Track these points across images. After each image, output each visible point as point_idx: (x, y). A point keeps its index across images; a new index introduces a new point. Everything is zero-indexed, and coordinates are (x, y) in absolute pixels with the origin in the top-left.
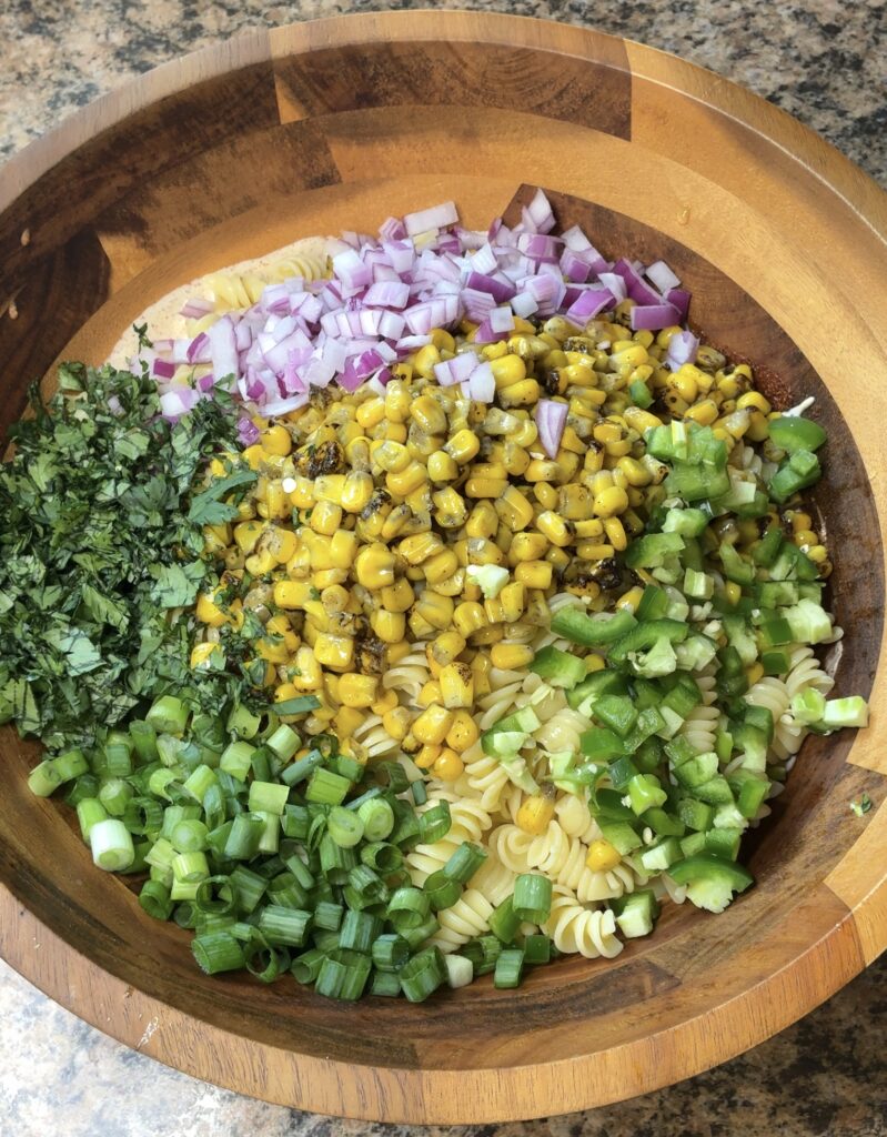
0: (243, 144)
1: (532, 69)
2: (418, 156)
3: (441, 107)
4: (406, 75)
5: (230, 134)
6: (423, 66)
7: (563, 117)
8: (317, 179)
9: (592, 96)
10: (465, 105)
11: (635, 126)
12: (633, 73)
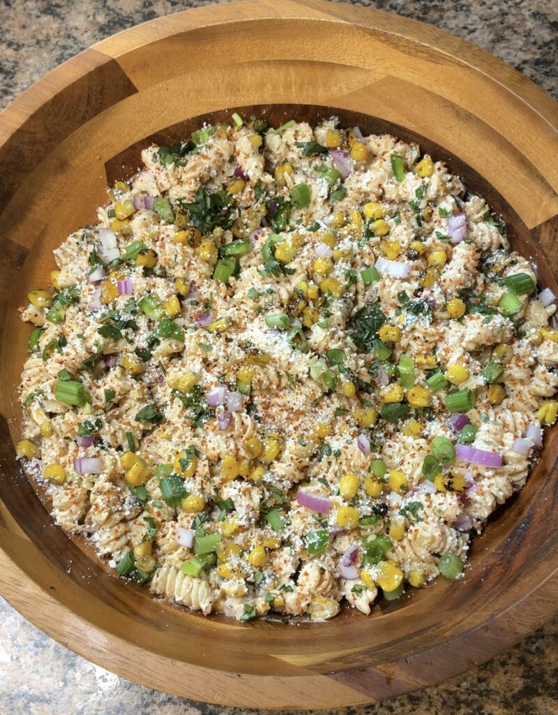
1: (66, 103)
2: (49, 201)
3: (40, 165)
4: (12, 166)
6: (16, 154)
8: (19, 261)
9: (103, 88)
10: (49, 153)
11: (135, 82)
12: (115, 58)
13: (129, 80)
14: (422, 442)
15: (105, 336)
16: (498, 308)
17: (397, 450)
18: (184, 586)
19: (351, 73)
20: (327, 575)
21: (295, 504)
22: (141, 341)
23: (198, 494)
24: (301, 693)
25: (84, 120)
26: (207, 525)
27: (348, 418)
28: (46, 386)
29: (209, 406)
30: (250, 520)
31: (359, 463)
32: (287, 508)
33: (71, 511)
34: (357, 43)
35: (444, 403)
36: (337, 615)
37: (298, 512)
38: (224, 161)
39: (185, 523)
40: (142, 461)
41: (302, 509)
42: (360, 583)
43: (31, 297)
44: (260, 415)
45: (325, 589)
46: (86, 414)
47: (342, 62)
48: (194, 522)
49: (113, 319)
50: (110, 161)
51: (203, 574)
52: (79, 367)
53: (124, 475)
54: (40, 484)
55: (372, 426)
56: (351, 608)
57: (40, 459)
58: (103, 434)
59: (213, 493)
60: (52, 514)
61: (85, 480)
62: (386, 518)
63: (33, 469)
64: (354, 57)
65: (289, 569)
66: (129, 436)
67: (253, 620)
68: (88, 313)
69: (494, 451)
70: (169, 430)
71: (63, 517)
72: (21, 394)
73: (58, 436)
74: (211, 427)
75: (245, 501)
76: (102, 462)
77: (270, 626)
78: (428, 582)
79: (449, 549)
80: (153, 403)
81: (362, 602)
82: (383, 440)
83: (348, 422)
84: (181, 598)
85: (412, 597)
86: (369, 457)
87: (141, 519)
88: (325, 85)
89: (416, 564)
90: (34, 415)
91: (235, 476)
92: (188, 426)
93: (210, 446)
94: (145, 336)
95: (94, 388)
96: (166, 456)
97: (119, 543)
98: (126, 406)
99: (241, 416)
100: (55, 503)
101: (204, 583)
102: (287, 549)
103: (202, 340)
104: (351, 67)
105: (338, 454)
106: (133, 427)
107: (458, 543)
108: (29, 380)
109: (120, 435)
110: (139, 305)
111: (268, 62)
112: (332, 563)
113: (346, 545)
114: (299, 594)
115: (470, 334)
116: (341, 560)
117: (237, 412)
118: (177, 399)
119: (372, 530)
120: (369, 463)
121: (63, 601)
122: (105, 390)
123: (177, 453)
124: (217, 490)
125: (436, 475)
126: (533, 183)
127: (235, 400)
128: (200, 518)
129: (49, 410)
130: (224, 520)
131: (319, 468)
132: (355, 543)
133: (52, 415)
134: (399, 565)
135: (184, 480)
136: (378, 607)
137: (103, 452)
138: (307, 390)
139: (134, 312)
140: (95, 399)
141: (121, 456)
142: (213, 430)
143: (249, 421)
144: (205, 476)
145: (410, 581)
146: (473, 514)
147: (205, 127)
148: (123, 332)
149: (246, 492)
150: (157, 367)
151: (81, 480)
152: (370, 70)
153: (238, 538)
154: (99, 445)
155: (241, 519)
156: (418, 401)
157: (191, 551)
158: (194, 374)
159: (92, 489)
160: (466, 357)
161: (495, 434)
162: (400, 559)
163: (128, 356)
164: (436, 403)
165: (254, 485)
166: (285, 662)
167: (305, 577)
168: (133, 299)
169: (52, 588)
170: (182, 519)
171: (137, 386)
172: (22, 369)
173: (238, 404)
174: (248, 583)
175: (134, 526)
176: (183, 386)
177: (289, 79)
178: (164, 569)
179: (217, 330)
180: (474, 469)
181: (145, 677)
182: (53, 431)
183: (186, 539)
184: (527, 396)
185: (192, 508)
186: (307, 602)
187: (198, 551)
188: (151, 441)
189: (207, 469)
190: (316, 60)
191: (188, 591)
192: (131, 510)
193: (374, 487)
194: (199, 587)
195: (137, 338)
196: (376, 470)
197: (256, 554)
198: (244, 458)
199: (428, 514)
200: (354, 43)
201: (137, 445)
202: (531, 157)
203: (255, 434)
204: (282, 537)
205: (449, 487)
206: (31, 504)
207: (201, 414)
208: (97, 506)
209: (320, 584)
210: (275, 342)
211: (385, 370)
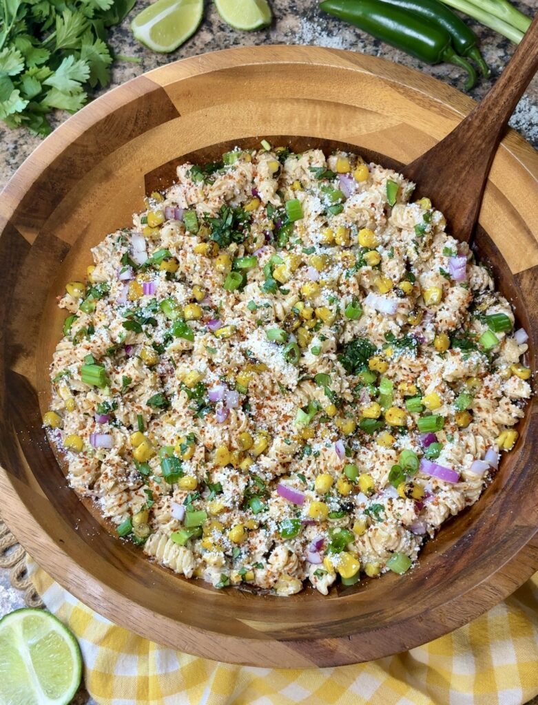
0: (25, 270)
1: (117, 123)
2: (93, 205)
3: (89, 173)
4: (64, 174)
5: (17, 271)
6: (69, 163)
7: (143, 131)
8: (61, 255)
9: (150, 111)
10: (97, 164)
11: (178, 108)
12: (163, 86)
13: (173, 106)
14: (393, 452)
15: (128, 329)
16: (478, 344)
17: (370, 457)
18: (171, 552)
19: (370, 117)
20: (294, 558)
21: (274, 493)
22: (159, 337)
23: (193, 475)
24: (258, 653)
25: (131, 137)
26: (197, 503)
27: (330, 424)
28: (73, 369)
29: (210, 401)
30: (234, 503)
31: (334, 465)
32: (268, 496)
33: (84, 477)
34: (378, 92)
35: (417, 423)
36: (300, 593)
37: (276, 502)
38: (247, 181)
39: (178, 499)
40: (148, 441)
41: (280, 499)
42: (322, 567)
43: (68, 288)
44: (253, 413)
45: (292, 568)
46: (105, 396)
47: (363, 107)
48: (186, 499)
49: (136, 315)
50: (149, 173)
51: (189, 544)
52: (103, 354)
53: (131, 451)
54: (60, 450)
55: (351, 434)
56: (312, 587)
57: (62, 429)
58: (118, 414)
59: (205, 476)
60: (68, 478)
61: (98, 452)
62: (352, 515)
63: (55, 437)
64: (375, 104)
65: (263, 548)
66: (140, 418)
67: (227, 588)
68: (116, 307)
69: (453, 468)
70: (174, 417)
71: (77, 481)
72: (51, 371)
73: (79, 411)
74: (210, 419)
75: (231, 486)
76: (114, 439)
77: (241, 594)
78: (381, 574)
79: (403, 547)
80: (163, 391)
81: (322, 585)
82: (359, 447)
83: (330, 428)
84: (168, 562)
85: (365, 585)
86: (343, 461)
87: (141, 491)
88: (347, 125)
89: (373, 557)
90: (61, 390)
91: (226, 464)
92: (190, 415)
93: (208, 435)
94: (162, 332)
95: (114, 373)
96: (169, 439)
97: (121, 510)
98: (140, 391)
99: (237, 413)
100: (71, 469)
101: (188, 552)
102: (263, 531)
103: (209, 344)
104: (371, 112)
105: (317, 455)
106: (144, 411)
107: (411, 543)
108: (60, 360)
109: (132, 416)
110: (159, 305)
111: (298, 100)
112: (300, 548)
113: (314, 534)
114: (269, 571)
115: (449, 369)
116: (308, 546)
117: (234, 409)
118: (183, 391)
119: (338, 524)
120: (343, 466)
121: (69, 552)
122: (123, 376)
123: (179, 438)
124: (208, 473)
125: (400, 483)
126: (520, 234)
127: (233, 398)
128: (192, 495)
129: (74, 389)
130: (212, 500)
131: (300, 465)
132: (322, 533)
133: (75, 393)
134: (358, 556)
135: (182, 461)
136: (335, 589)
137: (116, 430)
138: (296, 398)
139: (154, 311)
140: (113, 383)
141: (131, 435)
142: (211, 422)
143: (243, 418)
144: (201, 461)
145: (366, 571)
146: (428, 521)
147: (236, 150)
148: (144, 327)
149: (234, 479)
150: (169, 360)
151: (95, 451)
152: (387, 117)
153: (223, 516)
154: (114, 423)
155: (227, 501)
156: (395, 419)
157: (182, 523)
158: (199, 372)
159: (103, 460)
160: (443, 387)
161: (457, 454)
162: (360, 552)
163: (146, 349)
164: (410, 423)
165: (241, 473)
166: (248, 626)
167: (275, 558)
168: (155, 299)
169: (61, 541)
170: (177, 495)
171: (151, 376)
172: (55, 351)
173: (235, 402)
174: (227, 557)
175: (136, 496)
176: (189, 382)
177: (315, 116)
178: (157, 535)
179: (223, 336)
180: (433, 482)
181: (131, 624)
182: (75, 407)
183: (178, 512)
184: (490, 424)
185: (187, 487)
186: (275, 579)
187: (188, 524)
188: (157, 424)
189: (203, 455)
190: (340, 102)
191: (174, 556)
192: (134, 482)
193: (344, 487)
194: (184, 555)
195: (155, 334)
196: (349, 471)
197: (235, 533)
198: (236, 449)
199: (388, 516)
200: (376, 92)
201: (145, 426)
202: (521, 211)
203: (248, 429)
204: (260, 521)
205: (409, 495)
206: (51, 468)
207: (202, 407)
208: (106, 474)
209: (287, 564)
210: (272, 355)
211: (367, 391)
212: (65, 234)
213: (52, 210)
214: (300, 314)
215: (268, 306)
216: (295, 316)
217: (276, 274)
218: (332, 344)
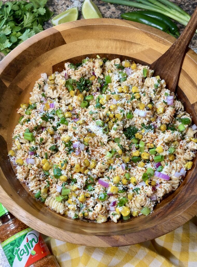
0: (4, 96)
1: (42, 44)
2: (32, 75)
3: (31, 63)
4: (21, 62)
5: (1, 96)
6: (23, 58)
7: (52, 48)
8: (19, 93)
9: (55, 41)
10: (34, 59)
11: (66, 41)
12: (60, 31)
13: (63, 39)
14: (144, 169)
15: (43, 120)
16: (177, 129)
17: (135, 171)
18: (56, 204)
19: (137, 46)
20: (104, 208)
21: (97, 183)
22: (55, 124)
23: (65, 175)
24: (87, 240)
25: (47, 50)
26: (66, 186)
27: (120, 159)
28: (21, 134)
29: (73, 148)
30: (81, 186)
31: (121, 173)
32: (95, 184)
33: (23, 175)
34: (140, 36)
35: (154, 159)
36: (106, 222)
37: (98, 186)
38: (91, 69)
39: (60, 185)
40: (49, 163)
41: (99, 185)
42: (115, 212)
43: (21, 105)
44: (90, 153)
45: (103, 212)
46: (33, 144)
47: (135, 42)
48: (63, 184)
49: (47, 115)
50: (54, 66)
51: (63, 202)
52: (33, 129)
53: (42, 166)
54: (14, 165)
55: (128, 162)
56: (111, 221)
57: (16, 157)
58: (37, 152)
59: (70, 176)
60: (16, 175)
61: (29, 165)
62: (128, 192)
63: (13, 160)
64: (139, 41)
65: (92, 204)
66: (46, 154)
67: (77, 219)
68: (39, 113)
69: (168, 175)
70: (60, 153)
71: (20, 176)
72: (13, 136)
73: (22, 150)
74: (73, 154)
75: (81, 180)
76: (36, 161)
77: (82, 222)
78: (139, 216)
79: (147, 205)
80: (56, 145)
81: (115, 219)
82: (131, 167)
84: (54, 208)
85: (132, 219)
86: (124, 171)
87: (45, 181)
88: (129, 49)
89: (135, 209)
90: (16, 142)
91: (79, 172)
92: (66, 153)
93: (72, 160)
94: (56, 123)
95: (37, 137)
96: (57, 162)
97: (36, 188)
98: (47, 144)
99: (84, 152)
100: (18, 171)
101: (62, 204)
102: (92, 198)
103: (74, 126)
104: (138, 44)
105: (114, 170)
106: (48, 152)
107: (150, 203)
108: (16, 131)
109: (43, 153)
110: (56, 112)
111: (110, 39)
112: (107, 205)
113: (112, 199)
114: (94, 213)
115: (166, 137)
116: (110, 204)
117: (82, 150)
118: (63, 144)
119: (122, 196)
120: (124, 173)
121: (14, 199)
122: (40, 138)
123: (61, 161)
124: (72, 175)
125: (146, 180)
126: (194, 88)
127: (82, 147)
128: (65, 183)
129: (21, 142)
130: (73, 185)
131: (108, 173)
132: (116, 199)
134: (130, 208)
135: (62, 170)
136: (120, 221)
137: (36, 158)
138: (107, 147)
139: (54, 114)
140: (36, 140)
141: (42, 160)
142: (74, 156)
143: (86, 154)
144: (69, 170)
145: (133, 214)
146: (158, 195)
147: (87, 58)
148: (49, 120)
149: (82, 177)
150: (59, 134)
151: (28, 165)
152: (144, 46)
153: (77, 192)
154: (36, 155)
155: (78, 186)
156: (145, 157)
157: (60, 194)
158: (70, 137)
159: (31, 169)
160: (164, 144)
161: (169, 170)
162: (130, 207)
163: (50, 128)
164: (151, 159)
165: (84, 175)
166: (84, 231)
167: (96, 207)
168: (54, 110)
169: (11, 195)
170: (59, 183)
171: (51, 138)
172: (15, 128)
173: (83, 148)
174: (77, 207)
175: (43, 183)
176: (65, 140)
177: (117, 46)
178: (50, 198)
179: (79, 123)
180: (160, 180)
181: (36, 227)
182: (21, 148)
183: (59, 189)
184: (182, 159)
185: (63, 180)
186: (96, 216)
187: (62, 194)
188: (53, 157)
189: (70, 168)
190: (126, 40)
191: (56, 206)
192: (42, 177)
193: (125, 181)
194: (60, 205)
195: (53, 123)
196: (127, 175)
197: (81, 197)
198: (83, 166)
199: (141, 192)
200: (139, 36)
201: (48, 157)
202: (194, 79)
203: (88, 159)
204: (91, 194)
205: (150, 184)
206: (10, 170)
207: (70, 150)
208: (32, 174)
209: (101, 210)
210: (98, 130)
211: (135, 146)
212: (21, 85)
213: (16, 75)
214: (109, 116)
215: (97, 113)
216: (107, 116)
217: (100, 101)
218: (121, 127)
